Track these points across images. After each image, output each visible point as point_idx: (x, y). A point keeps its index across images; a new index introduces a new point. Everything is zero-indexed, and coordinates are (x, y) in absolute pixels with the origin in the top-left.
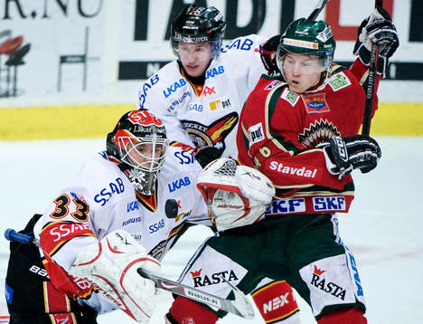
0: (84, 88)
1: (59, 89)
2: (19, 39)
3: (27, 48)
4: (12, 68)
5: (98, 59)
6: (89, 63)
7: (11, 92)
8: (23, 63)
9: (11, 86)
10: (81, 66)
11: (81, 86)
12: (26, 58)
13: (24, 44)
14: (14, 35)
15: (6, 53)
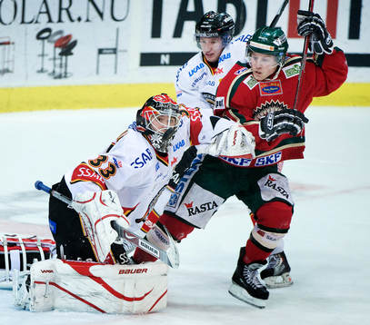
0: (116, 72)
1: (97, 72)
2: (69, 37)
3: (75, 43)
4: (64, 58)
5: (125, 51)
6: (119, 54)
7: (63, 75)
8: (72, 54)
9: (63, 70)
10: (113, 56)
11: (113, 70)
12: (74, 51)
13: (72, 40)
14: (65, 34)
15: (60, 47)
